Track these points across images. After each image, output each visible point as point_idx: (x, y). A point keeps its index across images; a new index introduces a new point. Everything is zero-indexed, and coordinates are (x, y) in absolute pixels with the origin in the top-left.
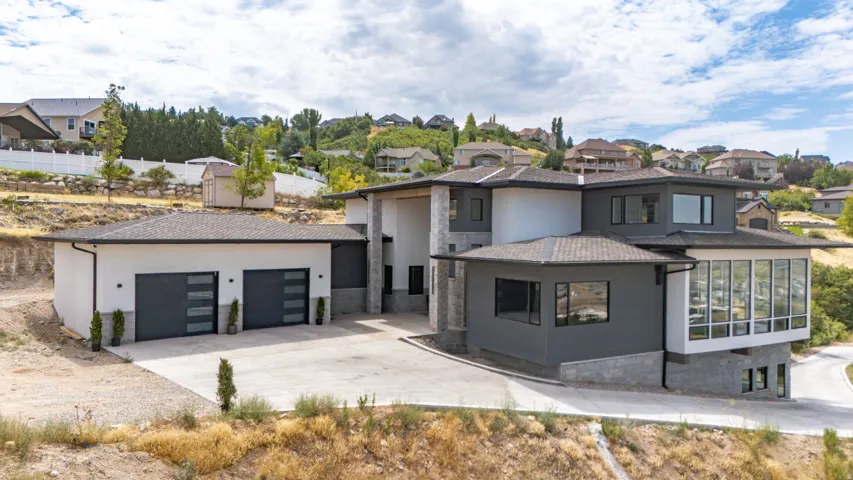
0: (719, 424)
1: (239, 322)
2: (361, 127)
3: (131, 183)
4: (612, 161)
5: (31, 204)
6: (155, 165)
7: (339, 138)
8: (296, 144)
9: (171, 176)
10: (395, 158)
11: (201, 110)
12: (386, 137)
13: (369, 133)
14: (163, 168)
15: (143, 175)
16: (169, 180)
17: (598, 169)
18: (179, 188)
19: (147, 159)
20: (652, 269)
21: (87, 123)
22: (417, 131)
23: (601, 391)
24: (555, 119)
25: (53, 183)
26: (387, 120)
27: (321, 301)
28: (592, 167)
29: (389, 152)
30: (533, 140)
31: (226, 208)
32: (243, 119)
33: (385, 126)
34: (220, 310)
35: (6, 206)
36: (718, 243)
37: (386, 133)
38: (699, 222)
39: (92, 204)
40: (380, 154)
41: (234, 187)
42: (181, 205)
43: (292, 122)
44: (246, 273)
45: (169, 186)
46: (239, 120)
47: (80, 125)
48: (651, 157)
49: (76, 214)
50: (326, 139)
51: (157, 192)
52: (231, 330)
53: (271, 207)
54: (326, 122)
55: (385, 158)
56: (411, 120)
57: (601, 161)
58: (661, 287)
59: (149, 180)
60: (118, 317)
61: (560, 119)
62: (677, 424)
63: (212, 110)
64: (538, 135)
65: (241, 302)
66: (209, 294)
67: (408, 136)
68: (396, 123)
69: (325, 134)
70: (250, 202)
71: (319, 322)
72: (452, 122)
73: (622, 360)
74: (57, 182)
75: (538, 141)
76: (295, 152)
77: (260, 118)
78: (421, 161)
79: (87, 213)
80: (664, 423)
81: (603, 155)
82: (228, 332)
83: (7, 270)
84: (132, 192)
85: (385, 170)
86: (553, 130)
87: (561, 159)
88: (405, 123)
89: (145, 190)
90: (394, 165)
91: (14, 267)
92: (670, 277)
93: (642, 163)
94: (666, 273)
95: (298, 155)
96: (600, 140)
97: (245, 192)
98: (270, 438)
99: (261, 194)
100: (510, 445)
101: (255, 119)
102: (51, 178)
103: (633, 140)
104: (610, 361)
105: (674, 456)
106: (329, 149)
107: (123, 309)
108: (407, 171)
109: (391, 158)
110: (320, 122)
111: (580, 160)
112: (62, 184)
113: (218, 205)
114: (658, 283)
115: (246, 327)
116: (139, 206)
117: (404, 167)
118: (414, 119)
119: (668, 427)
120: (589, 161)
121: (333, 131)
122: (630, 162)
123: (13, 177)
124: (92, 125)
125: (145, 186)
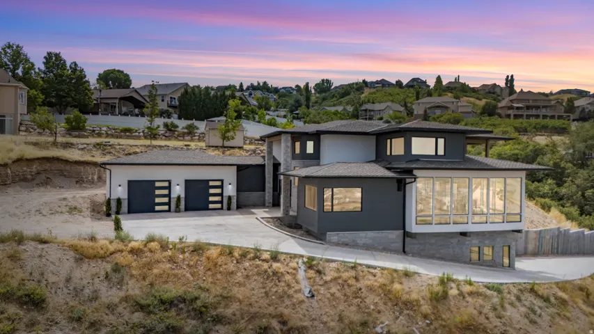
0: (380, 265)
1: (182, 206)
2: (358, 90)
3: (176, 133)
4: (538, 108)
5: (110, 145)
6: (189, 122)
7: (343, 97)
8: (298, 104)
9: (198, 129)
10: (373, 111)
11: (259, 84)
12: (374, 96)
13: (363, 93)
14: (193, 124)
15: (183, 128)
16: (196, 131)
17: (525, 114)
18: (201, 135)
19: (185, 119)
20: (395, 181)
21: (171, 98)
22: (397, 90)
23: (349, 249)
24: (508, 76)
25: (137, 134)
26: (377, 84)
27: (230, 198)
28: (520, 112)
29: (369, 106)
30: (490, 92)
31: (213, 147)
32: (283, 88)
33: (374, 88)
34: (172, 200)
35: (98, 147)
36: (429, 166)
37: (374, 93)
38: (434, 154)
39: (141, 146)
40: (363, 108)
41: (218, 135)
42: (189, 145)
43: (314, 88)
44: (186, 181)
45: (196, 134)
46: (281, 89)
47: (167, 99)
48: (573, 104)
49: (132, 151)
50: (335, 99)
51: (189, 138)
52: (178, 210)
53: (240, 146)
54: (336, 87)
55: (366, 110)
56: (394, 83)
57: (528, 108)
58: (402, 193)
59: (186, 131)
60: (119, 201)
61: (512, 76)
62: (353, 263)
63: (265, 83)
64: (494, 89)
65: (183, 195)
66: (166, 192)
67: (390, 94)
68: (383, 86)
69: (333, 96)
70: (227, 144)
71: (229, 209)
72: (425, 82)
73: (371, 234)
74: (139, 133)
75: (494, 93)
76: (297, 110)
77: (294, 87)
78: (391, 112)
79: (138, 150)
80: (345, 262)
81: (531, 103)
82: (176, 212)
83: (92, 179)
84: (176, 138)
85: (366, 119)
86: (506, 84)
87: (495, 107)
88: (390, 84)
89: (183, 137)
90: (372, 116)
91: (96, 177)
92: (408, 186)
93: (565, 108)
94: (405, 184)
95: (297, 112)
96: (530, 92)
97: (224, 138)
98: (125, 248)
99: (233, 138)
100: (248, 264)
101: (291, 88)
102: (136, 131)
103: (576, 89)
104: (362, 234)
105: (339, 277)
106: (334, 105)
107: (121, 197)
108: (381, 119)
109: (370, 111)
110: (332, 87)
111: (511, 108)
112: (142, 134)
113: (211, 145)
114: (399, 190)
115: (186, 210)
116: (166, 146)
117: (378, 116)
118: (397, 82)
119: (348, 264)
120: (518, 108)
121: (339, 93)
122: (554, 108)
123: (118, 131)
124: (174, 99)
125: (183, 135)
